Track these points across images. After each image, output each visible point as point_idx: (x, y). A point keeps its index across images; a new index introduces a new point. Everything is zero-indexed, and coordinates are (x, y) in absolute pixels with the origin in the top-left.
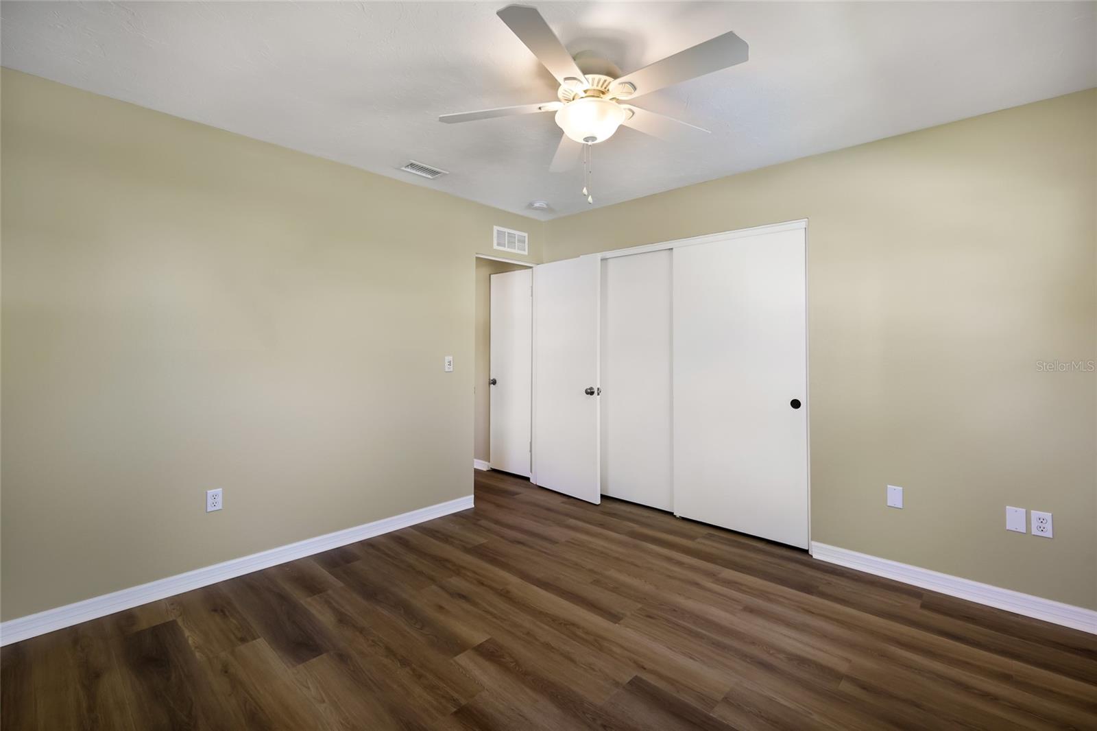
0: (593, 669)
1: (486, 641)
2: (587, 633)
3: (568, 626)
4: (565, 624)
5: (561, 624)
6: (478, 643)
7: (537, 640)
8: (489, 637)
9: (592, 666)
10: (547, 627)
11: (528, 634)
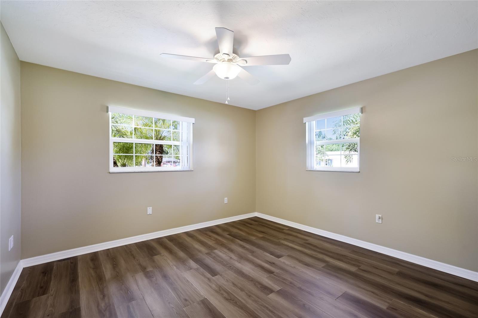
0: (227, 280)
1: (269, 294)
2: (222, 294)
3: (230, 299)
4: (231, 300)
5: (233, 300)
6: (272, 294)
7: (246, 293)
8: (268, 296)
9: (227, 281)
10: (240, 299)
11: (250, 296)
